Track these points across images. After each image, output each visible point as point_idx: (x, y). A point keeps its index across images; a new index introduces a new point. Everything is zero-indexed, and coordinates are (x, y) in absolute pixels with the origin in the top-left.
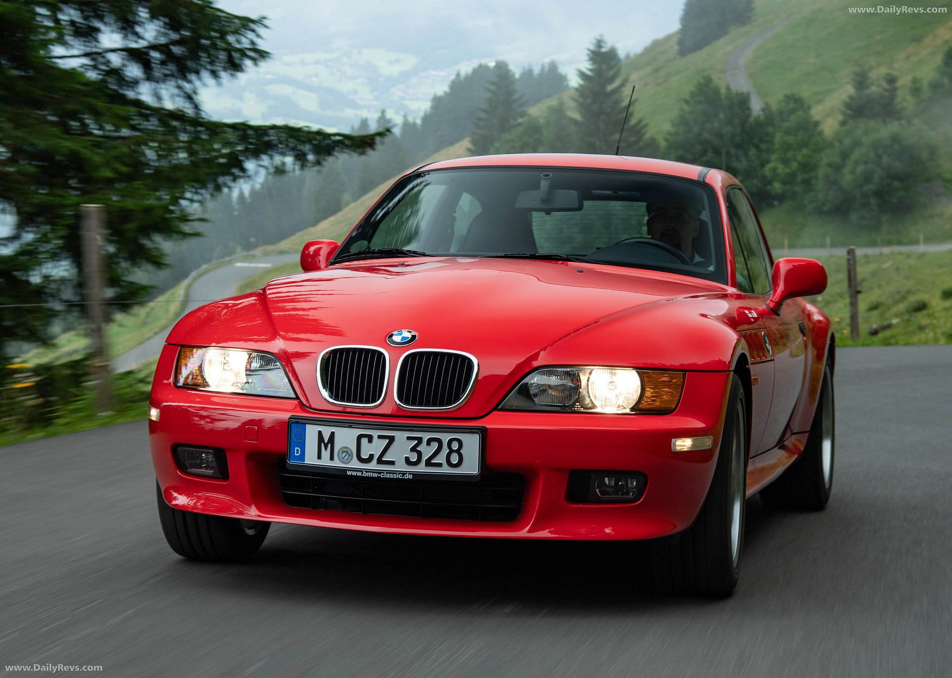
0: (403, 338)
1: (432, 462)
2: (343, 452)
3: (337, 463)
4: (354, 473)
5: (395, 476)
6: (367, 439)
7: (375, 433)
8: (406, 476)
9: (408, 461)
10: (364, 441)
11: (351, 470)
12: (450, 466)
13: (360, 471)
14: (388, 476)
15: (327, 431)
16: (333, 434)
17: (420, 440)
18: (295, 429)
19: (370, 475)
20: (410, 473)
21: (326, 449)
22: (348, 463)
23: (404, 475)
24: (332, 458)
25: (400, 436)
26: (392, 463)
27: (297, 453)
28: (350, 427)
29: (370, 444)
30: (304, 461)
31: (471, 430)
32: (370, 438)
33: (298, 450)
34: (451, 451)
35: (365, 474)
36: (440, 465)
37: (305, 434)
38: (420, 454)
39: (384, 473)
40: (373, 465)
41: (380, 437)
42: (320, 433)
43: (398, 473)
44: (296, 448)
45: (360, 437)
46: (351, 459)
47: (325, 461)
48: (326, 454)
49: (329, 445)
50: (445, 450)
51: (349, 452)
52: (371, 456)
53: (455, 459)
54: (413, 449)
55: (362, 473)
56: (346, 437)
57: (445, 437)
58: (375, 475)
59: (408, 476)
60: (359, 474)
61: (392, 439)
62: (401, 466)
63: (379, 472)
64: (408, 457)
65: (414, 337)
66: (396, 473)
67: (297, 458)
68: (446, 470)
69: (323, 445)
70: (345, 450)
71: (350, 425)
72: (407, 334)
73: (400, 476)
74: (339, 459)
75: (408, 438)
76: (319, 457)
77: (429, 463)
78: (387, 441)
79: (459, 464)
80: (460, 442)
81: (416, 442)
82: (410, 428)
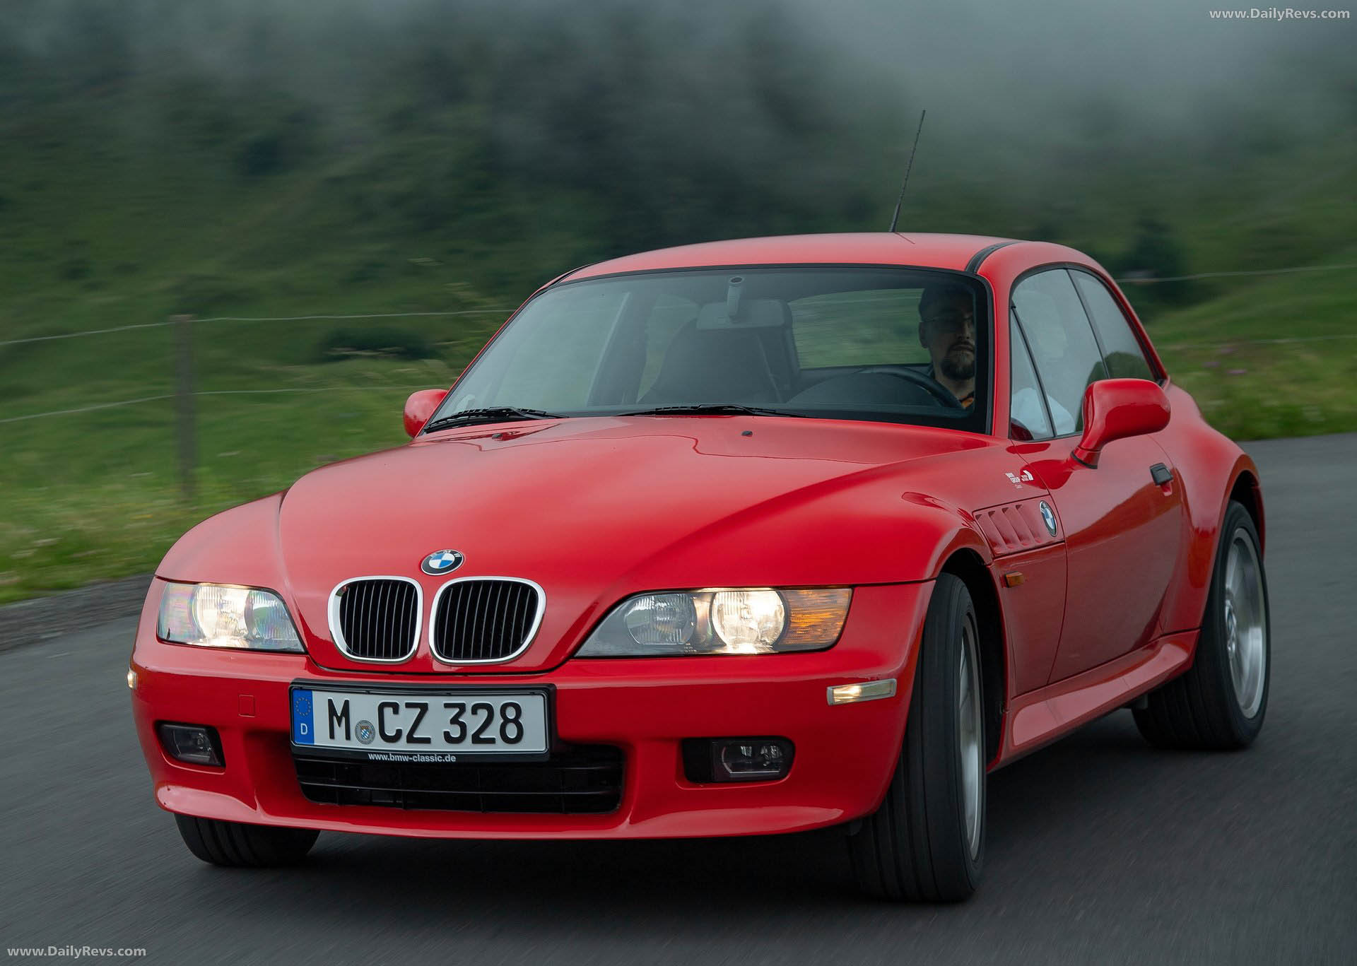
0: (443, 563)
1: (482, 737)
2: (362, 729)
3: (355, 744)
4: (378, 757)
5: (433, 759)
6: (391, 709)
7: (401, 701)
8: (448, 759)
9: (447, 737)
10: (388, 711)
11: (373, 753)
12: (505, 742)
13: (385, 754)
14: (423, 759)
15: (339, 700)
16: (347, 703)
17: (462, 707)
18: (298, 697)
19: (399, 758)
20: (452, 754)
21: (339, 725)
22: (369, 743)
23: (443, 756)
24: (348, 737)
25: (435, 703)
26: (427, 741)
27: (304, 731)
28: (368, 693)
29: (396, 716)
30: (313, 742)
31: (531, 691)
32: (395, 708)
33: (304, 727)
34: (507, 721)
35: (393, 758)
36: (492, 741)
37: (311, 704)
38: (463, 727)
39: (416, 755)
40: (402, 745)
41: (408, 705)
42: (330, 702)
43: (435, 754)
44: (302, 724)
45: (382, 707)
46: (373, 738)
47: (340, 742)
48: (340, 731)
49: (344, 720)
50: (498, 721)
51: (370, 728)
52: (399, 732)
53: (512, 731)
54: (454, 721)
55: (389, 757)
56: (364, 707)
57: (497, 702)
58: (406, 759)
59: (450, 759)
60: (385, 758)
61: (424, 708)
62: (439, 745)
63: (411, 754)
64: (448, 732)
65: (458, 560)
66: (434, 755)
67: (305, 738)
68: (501, 747)
69: (335, 718)
70: (364, 725)
71: (368, 690)
72: (449, 557)
73: (439, 759)
74: (358, 738)
75: (447, 706)
76: (332, 736)
77: (476, 739)
78: (418, 711)
79: (518, 739)
80: (518, 708)
81: (457, 710)
82: (448, 692)
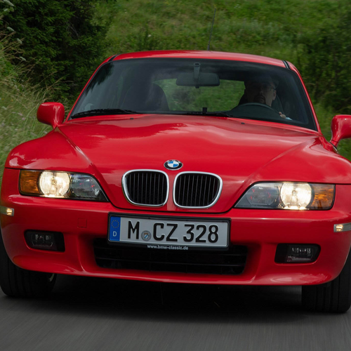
1: (200, 239)
3: (140, 241)
4: (152, 247)
5: (178, 248)
7: (165, 223)
9: (185, 239)
10: (159, 227)
11: (149, 245)
12: (210, 242)
13: (156, 245)
14: (173, 248)
15: (134, 222)
16: (138, 223)
17: (193, 226)
18: (113, 220)
19: (162, 247)
20: (187, 246)
21: (134, 232)
22: (148, 240)
23: (183, 247)
24: (137, 238)
25: (181, 224)
26: (176, 240)
28: (149, 219)
29: (162, 229)
30: (119, 240)
31: (223, 220)
32: (162, 226)
34: (211, 233)
35: (159, 247)
36: (204, 241)
37: (120, 223)
38: (192, 235)
39: (171, 246)
40: (164, 242)
41: (168, 225)
42: (130, 222)
43: (179, 246)
44: (114, 232)
45: (155, 225)
46: (150, 238)
47: (133, 240)
48: (133, 235)
49: (136, 230)
50: (208, 232)
51: (149, 234)
52: (163, 237)
53: (213, 238)
54: (189, 232)
55: (157, 247)
56: (146, 225)
57: (208, 225)
58: (165, 248)
59: (185, 248)
60: (155, 247)
61: (175, 226)
62: (181, 243)
63: (168, 246)
64: (186, 237)
65: (180, 164)
67: (115, 238)
68: (208, 244)
69: (131, 230)
70: (146, 233)
71: (149, 217)
73: (181, 248)
74: (142, 238)
75: (186, 225)
76: (129, 237)
77: (198, 240)
78: (173, 227)
79: (215, 241)
80: (216, 227)
81: (190, 228)
82: (187, 219)
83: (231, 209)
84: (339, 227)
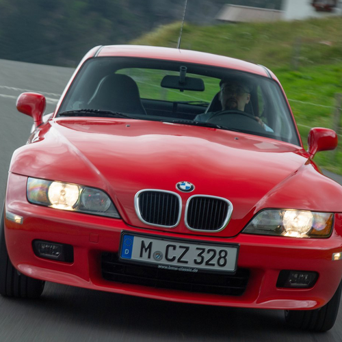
0: (186, 187)
1: (210, 262)
3: (152, 260)
4: (163, 267)
5: (188, 270)
7: (178, 245)
9: (195, 261)
10: (171, 249)
11: (161, 265)
12: (219, 266)
14: (183, 270)
15: (147, 241)
16: (151, 244)
17: (204, 250)
18: (126, 239)
19: (173, 268)
20: (196, 269)
21: (146, 251)
22: (159, 260)
23: (193, 269)
24: (149, 257)
25: (193, 247)
26: (186, 262)
27: (126, 253)
28: (163, 240)
29: (174, 251)
30: (131, 258)
31: (233, 246)
32: (174, 247)
34: (221, 257)
35: (170, 268)
36: (213, 265)
37: (132, 242)
38: (203, 258)
39: (181, 268)
40: (175, 263)
41: (180, 247)
42: (143, 242)
43: (189, 268)
44: (126, 250)
45: (168, 246)
46: (162, 259)
47: (145, 259)
48: (145, 254)
49: (148, 250)
50: (217, 257)
51: (161, 254)
52: (174, 258)
53: (222, 262)
54: (199, 255)
55: (168, 267)
56: (159, 246)
57: (218, 249)
58: (176, 269)
59: (195, 271)
60: (166, 267)
61: (187, 249)
62: (191, 265)
63: (179, 267)
64: (196, 259)
65: (192, 187)
67: (126, 255)
68: (216, 268)
69: (144, 249)
70: (158, 253)
71: (163, 238)
72: (189, 185)
73: (190, 270)
74: (154, 258)
75: (197, 249)
76: (141, 256)
77: (207, 263)
78: (185, 249)
79: (224, 265)
80: (226, 252)
81: (201, 251)
82: (199, 243)
83: (238, 234)
84: (337, 256)
